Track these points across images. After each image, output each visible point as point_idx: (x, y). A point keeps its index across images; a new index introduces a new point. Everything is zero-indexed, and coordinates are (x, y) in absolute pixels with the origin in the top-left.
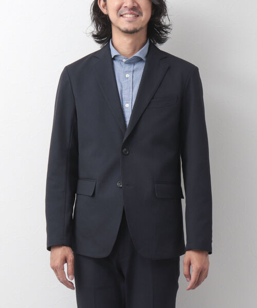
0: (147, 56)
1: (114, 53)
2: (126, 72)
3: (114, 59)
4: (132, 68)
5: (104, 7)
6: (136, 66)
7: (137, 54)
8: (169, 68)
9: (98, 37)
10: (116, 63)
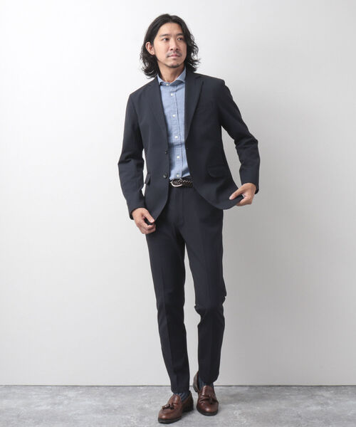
0: (185, 79)
2: (171, 92)
3: (161, 84)
4: (175, 89)
5: (151, 48)
6: (179, 87)
7: (178, 79)
8: (203, 83)
9: (147, 72)
10: (162, 88)
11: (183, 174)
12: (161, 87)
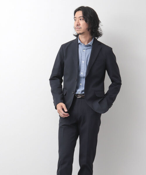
0: (92, 45)
1: (79, 42)
2: (84, 49)
4: (86, 48)
6: (88, 48)
8: (101, 48)
11: (81, 93)
12: (79, 45)
